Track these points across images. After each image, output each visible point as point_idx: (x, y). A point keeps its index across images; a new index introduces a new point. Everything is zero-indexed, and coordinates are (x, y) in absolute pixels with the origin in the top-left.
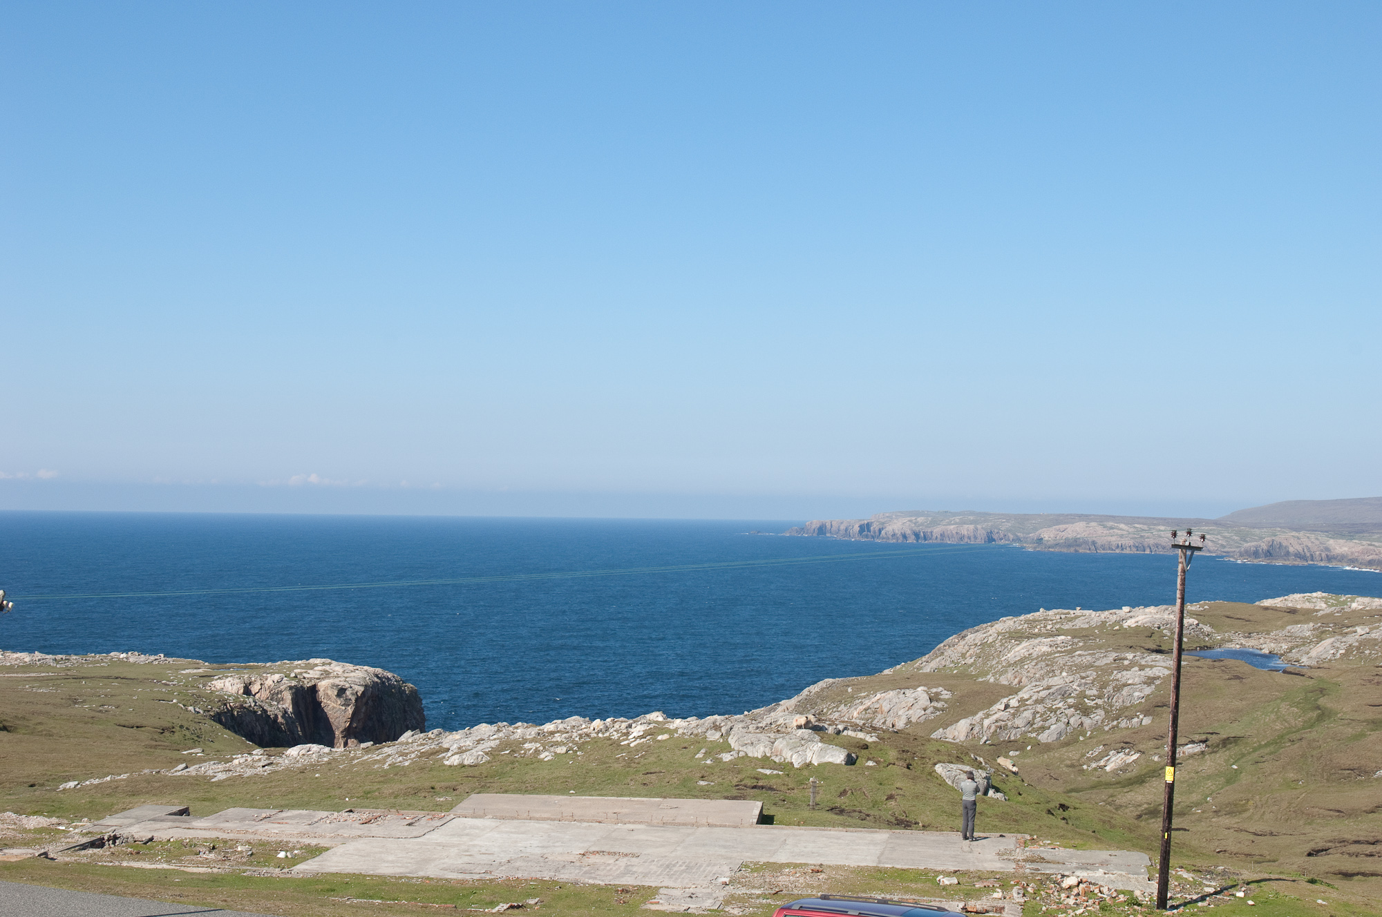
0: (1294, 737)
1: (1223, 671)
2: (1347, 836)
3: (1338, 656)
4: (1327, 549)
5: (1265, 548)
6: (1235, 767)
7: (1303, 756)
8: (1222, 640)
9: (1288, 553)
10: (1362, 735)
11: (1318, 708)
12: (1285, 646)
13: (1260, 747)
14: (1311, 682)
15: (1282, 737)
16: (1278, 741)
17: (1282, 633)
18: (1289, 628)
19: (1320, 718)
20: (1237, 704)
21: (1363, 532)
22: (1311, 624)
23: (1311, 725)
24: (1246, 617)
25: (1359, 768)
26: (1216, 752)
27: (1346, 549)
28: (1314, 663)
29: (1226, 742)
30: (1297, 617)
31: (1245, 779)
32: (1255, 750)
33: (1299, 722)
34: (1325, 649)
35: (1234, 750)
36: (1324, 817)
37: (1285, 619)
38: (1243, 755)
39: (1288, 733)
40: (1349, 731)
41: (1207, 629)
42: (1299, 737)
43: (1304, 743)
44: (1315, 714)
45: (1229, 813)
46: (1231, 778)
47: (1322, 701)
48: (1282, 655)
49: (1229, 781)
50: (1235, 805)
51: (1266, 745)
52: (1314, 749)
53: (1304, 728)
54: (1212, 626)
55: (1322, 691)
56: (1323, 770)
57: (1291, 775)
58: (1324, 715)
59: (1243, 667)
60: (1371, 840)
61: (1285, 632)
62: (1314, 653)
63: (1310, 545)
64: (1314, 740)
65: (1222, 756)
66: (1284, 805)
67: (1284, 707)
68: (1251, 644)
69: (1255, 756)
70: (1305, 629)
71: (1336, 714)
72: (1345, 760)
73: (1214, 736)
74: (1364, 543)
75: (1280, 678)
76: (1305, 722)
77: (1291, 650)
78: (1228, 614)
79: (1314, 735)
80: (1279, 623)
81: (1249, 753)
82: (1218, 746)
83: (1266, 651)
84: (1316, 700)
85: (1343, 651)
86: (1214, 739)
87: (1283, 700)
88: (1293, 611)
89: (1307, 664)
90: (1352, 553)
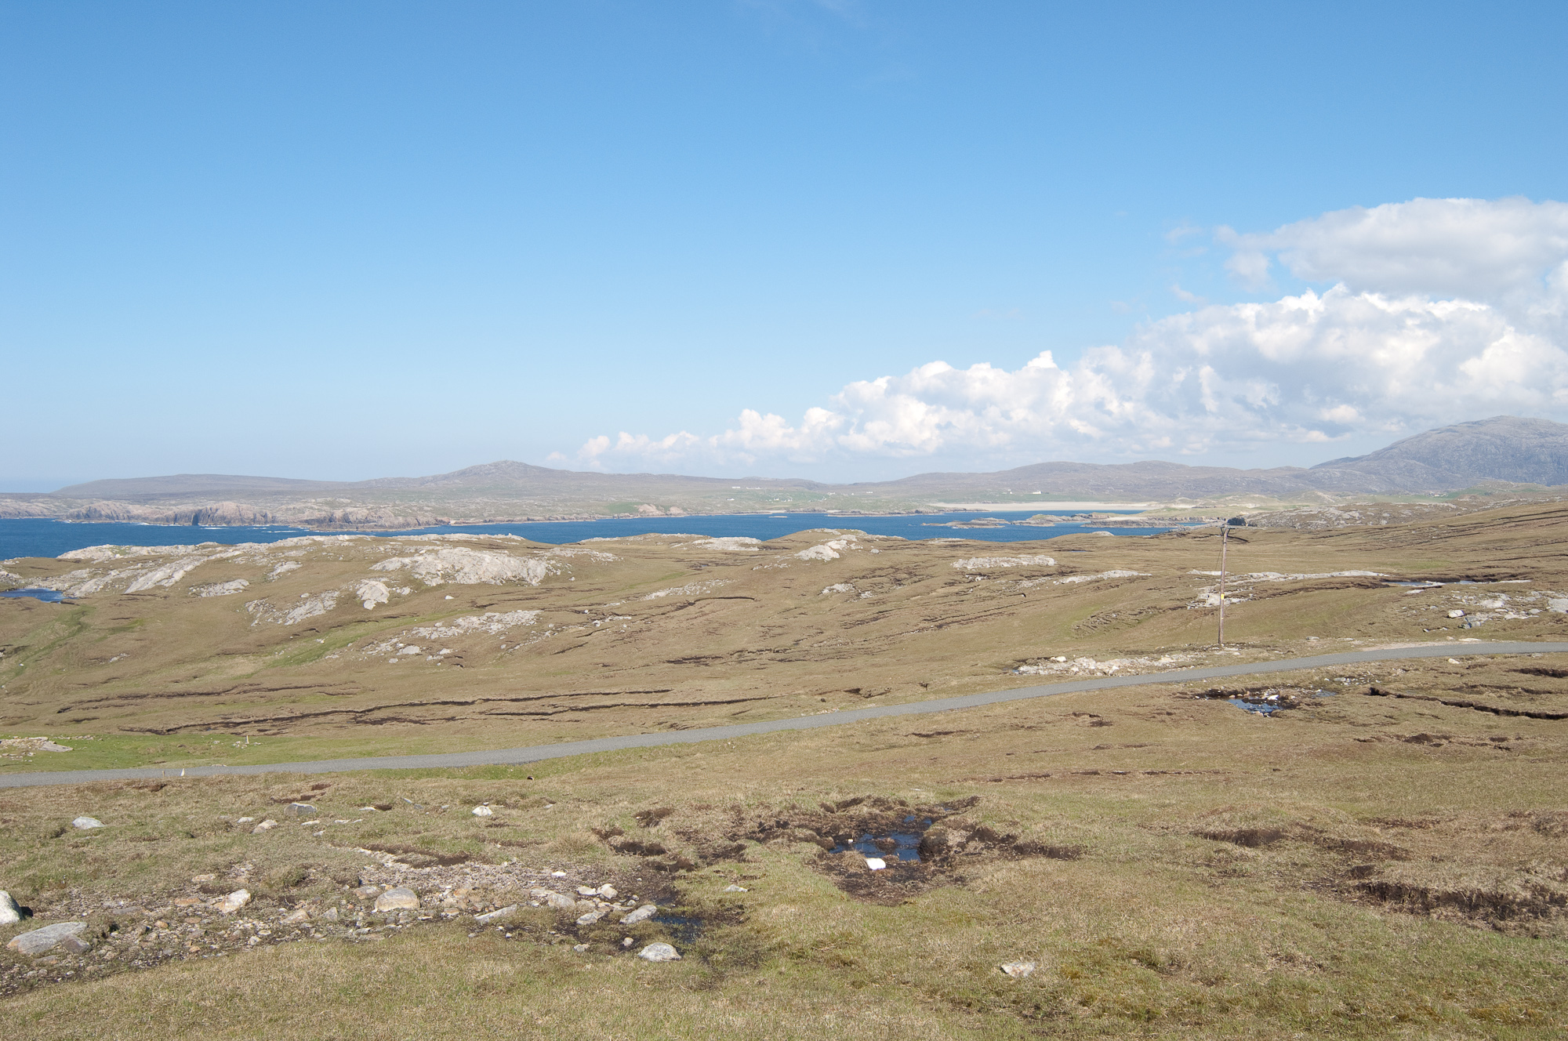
0: (61, 643)
1: (19, 605)
2: (84, 699)
3: (99, 590)
4: (128, 512)
5: (85, 512)
6: (22, 665)
7: (67, 653)
8: (26, 583)
9: (101, 515)
10: (105, 638)
11: (79, 623)
12: (67, 585)
13: (40, 650)
14: (77, 608)
15: (54, 643)
16: (52, 646)
17: (68, 576)
18: (73, 572)
19: (79, 630)
20: (27, 625)
21: (153, 499)
22: (88, 569)
23: (73, 634)
24: (46, 567)
25: (101, 658)
26: (10, 657)
27: (140, 511)
28: (83, 595)
29: (17, 650)
30: (80, 565)
31: (28, 672)
32: (36, 653)
33: (66, 633)
34: (90, 586)
35: (22, 654)
36: (76, 689)
37: (72, 567)
38: (28, 657)
39: (58, 641)
40: (97, 636)
41: (17, 576)
42: (65, 642)
43: (68, 646)
44: (76, 628)
45: (16, 694)
46: (19, 672)
47: (83, 619)
48: (65, 591)
49: (17, 674)
50: (21, 688)
51: (43, 649)
52: (74, 649)
53: (69, 637)
54: (21, 574)
55: (83, 613)
56: (79, 661)
57: (58, 666)
58: (82, 627)
59: (33, 601)
60: (99, 699)
61: (70, 576)
62: (83, 589)
63: (116, 509)
64: (74, 644)
65: (13, 660)
66: (52, 684)
67: (57, 625)
68: (44, 585)
69: (36, 657)
70: (84, 573)
71: (90, 627)
72: (92, 654)
73: (9, 647)
74: (153, 507)
75: (58, 607)
76: (70, 633)
77: (70, 587)
78: (32, 565)
79: (75, 640)
80: (68, 570)
81: (32, 655)
82: (11, 653)
83: (54, 589)
84: (79, 619)
85: (102, 587)
86: (9, 649)
87: (57, 620)
88: (78, 561)
89: (79, 596)
90: (145, 514)
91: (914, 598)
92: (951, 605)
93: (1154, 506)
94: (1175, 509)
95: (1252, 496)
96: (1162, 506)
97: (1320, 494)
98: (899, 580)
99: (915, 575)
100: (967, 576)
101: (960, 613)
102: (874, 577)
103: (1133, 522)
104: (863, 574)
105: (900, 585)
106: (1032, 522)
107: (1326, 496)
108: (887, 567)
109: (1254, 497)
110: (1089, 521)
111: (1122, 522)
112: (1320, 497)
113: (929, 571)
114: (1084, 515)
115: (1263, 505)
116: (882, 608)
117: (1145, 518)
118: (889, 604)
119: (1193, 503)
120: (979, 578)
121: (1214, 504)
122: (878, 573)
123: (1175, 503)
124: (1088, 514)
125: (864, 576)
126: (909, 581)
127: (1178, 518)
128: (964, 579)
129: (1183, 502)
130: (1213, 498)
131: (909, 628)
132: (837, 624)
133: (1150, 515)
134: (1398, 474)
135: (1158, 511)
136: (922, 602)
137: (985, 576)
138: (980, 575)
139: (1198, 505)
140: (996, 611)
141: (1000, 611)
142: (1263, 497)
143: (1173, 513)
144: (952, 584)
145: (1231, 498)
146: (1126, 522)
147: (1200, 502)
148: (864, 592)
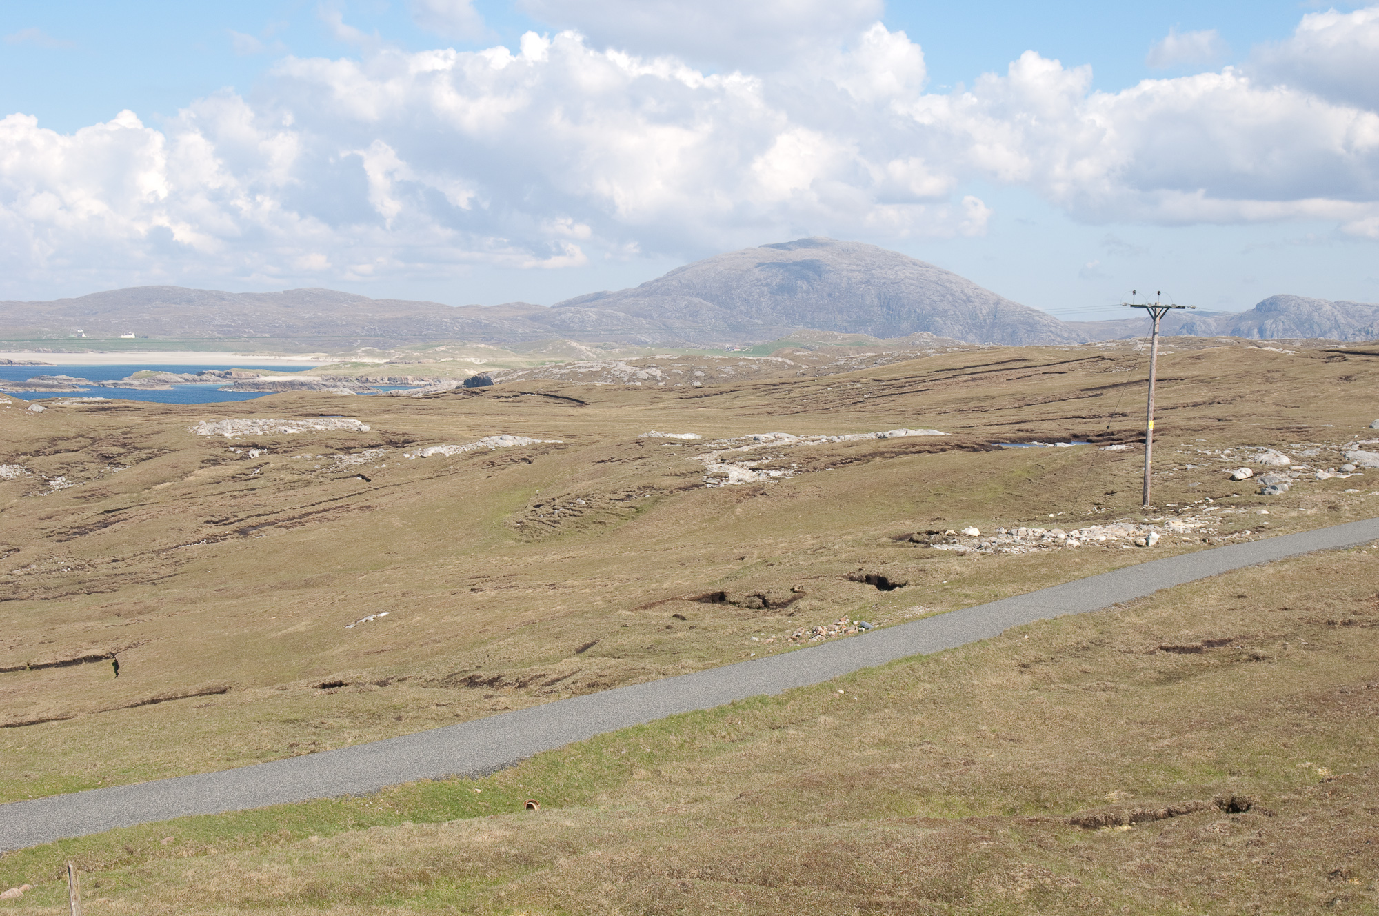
91: (159, 487)
92: (235, 497)
93: (324, 360)
94: (364, 365)
95: (475, 346)
96: (337, 360)
97: (575, 344)
98: (107, 458)
99: (137, 449)
100: (232, 449)
101: (269, 509)
102: (57, 452)
103: (302, 384)
104: (36, 446)
105: (117, 465)
106: (136, 382)
107: (583, 348)
108: (74, 435)
109: (477, 349)
110: (226, 382)
111: (285, 385)
112: (574, 349)
113: (157, 441)
114: (217, 372)
115: (492, 360)
116: (108, 504)
117: (317, 378)
118: (119, 497)
119: (384, 356)
120: (256, 453)
121: (417, 358)
122: (61, 445)
123: (356, 355)
124: (225, 372)
125: (37, 452)
126: (130, 458)
127: (370, 379)
128: (228, 454)
129: (369, 354)
130: (415, 349)
131: (185, 536)
132: (35, 534)
133: (324, 372)
134: (678, 318)
135: (337, 367)
136: (178, 493)
137: (263, 448)
138: (255, 446)
139: (393, 359)
140: (333, 504)
141: (340, 503)
142: (492, 347)
143: (362, 372)
144: (215, 462)
145: (442, 348)
146: (291, 384)
147: (396, 355)
148: (53, 478)
